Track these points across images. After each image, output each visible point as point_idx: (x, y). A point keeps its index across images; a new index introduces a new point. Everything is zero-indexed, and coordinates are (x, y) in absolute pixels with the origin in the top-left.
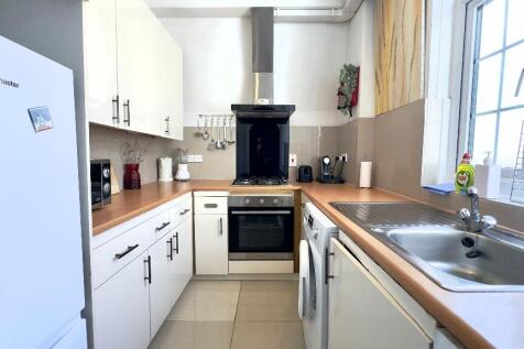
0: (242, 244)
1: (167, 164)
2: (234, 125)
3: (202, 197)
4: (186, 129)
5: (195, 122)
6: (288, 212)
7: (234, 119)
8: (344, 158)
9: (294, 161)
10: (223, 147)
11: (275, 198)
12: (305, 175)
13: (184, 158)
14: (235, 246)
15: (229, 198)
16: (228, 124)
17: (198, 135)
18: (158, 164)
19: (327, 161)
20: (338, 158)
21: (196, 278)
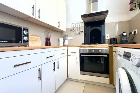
1: (61, 40)
2: (83, 26)
5: (70, 26)
6: (107, 56)
7: (83, 24)
8: (135, 32)
9: (108, 37)
15: (80, 50)
16: (81, 26)
17: (71, 30)
18: (59, 40)
19: (125, 34)
20: (131, 33)
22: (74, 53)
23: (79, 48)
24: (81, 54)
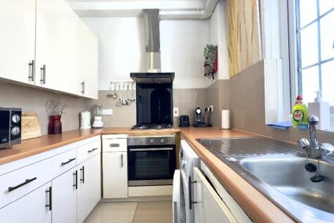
0: (138, 174)
2: (135, 89)
3: (108, 140)
4: (100, 92)
5: (107, 87)
6: (172, 149)
7: (135, 84)
8: (210, 110)
9: (176, 112)
10: (127, 104)
11: (162, 138)
12: (184, 122)
13: (99, 112)
14: (133, 176)
15: (128, 140)
16: (130, 88)
17: (110, 96)
18: (80, 116)
19: (199, 111)
20: (206, 109)
21: (103, 201)
22: (117, 145)
23: (125, 136)
24: (129, 147)
